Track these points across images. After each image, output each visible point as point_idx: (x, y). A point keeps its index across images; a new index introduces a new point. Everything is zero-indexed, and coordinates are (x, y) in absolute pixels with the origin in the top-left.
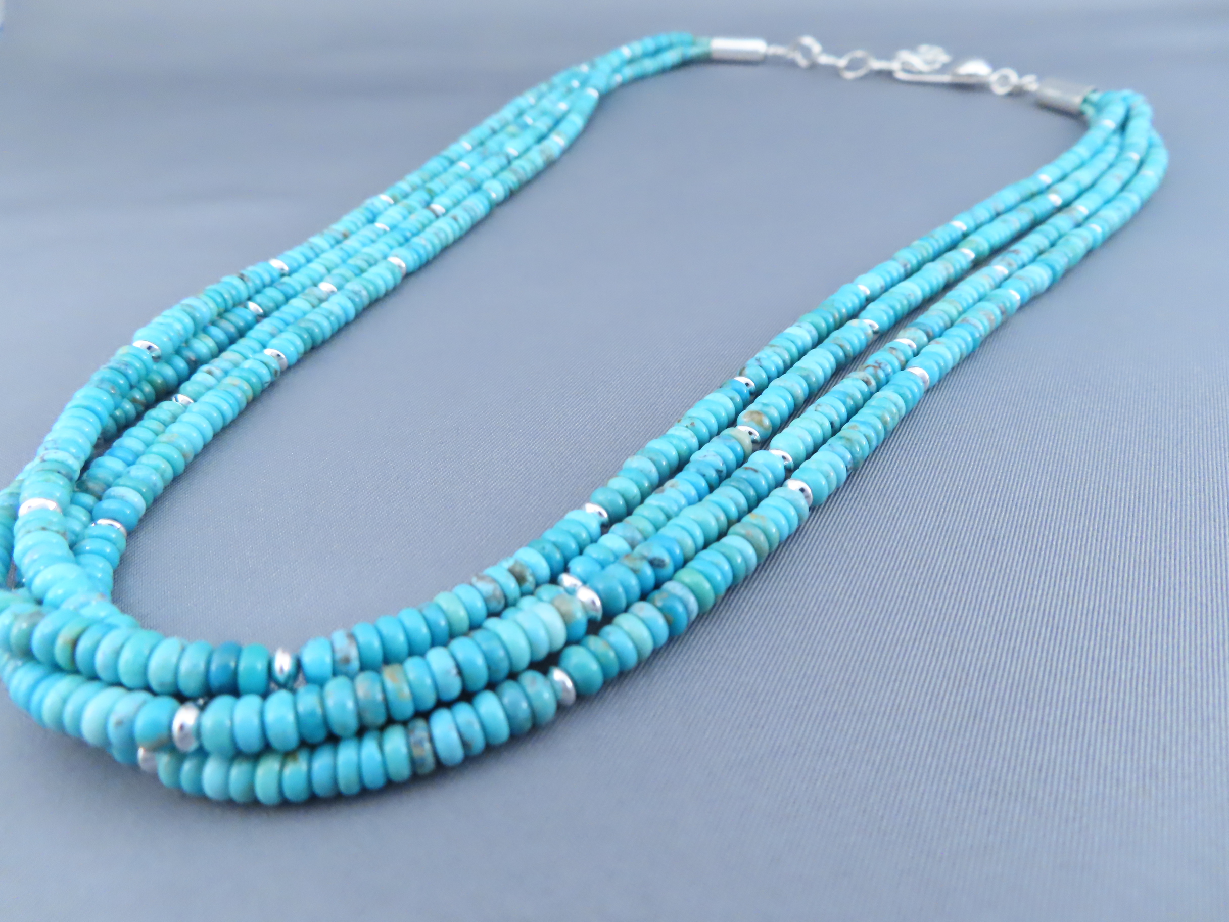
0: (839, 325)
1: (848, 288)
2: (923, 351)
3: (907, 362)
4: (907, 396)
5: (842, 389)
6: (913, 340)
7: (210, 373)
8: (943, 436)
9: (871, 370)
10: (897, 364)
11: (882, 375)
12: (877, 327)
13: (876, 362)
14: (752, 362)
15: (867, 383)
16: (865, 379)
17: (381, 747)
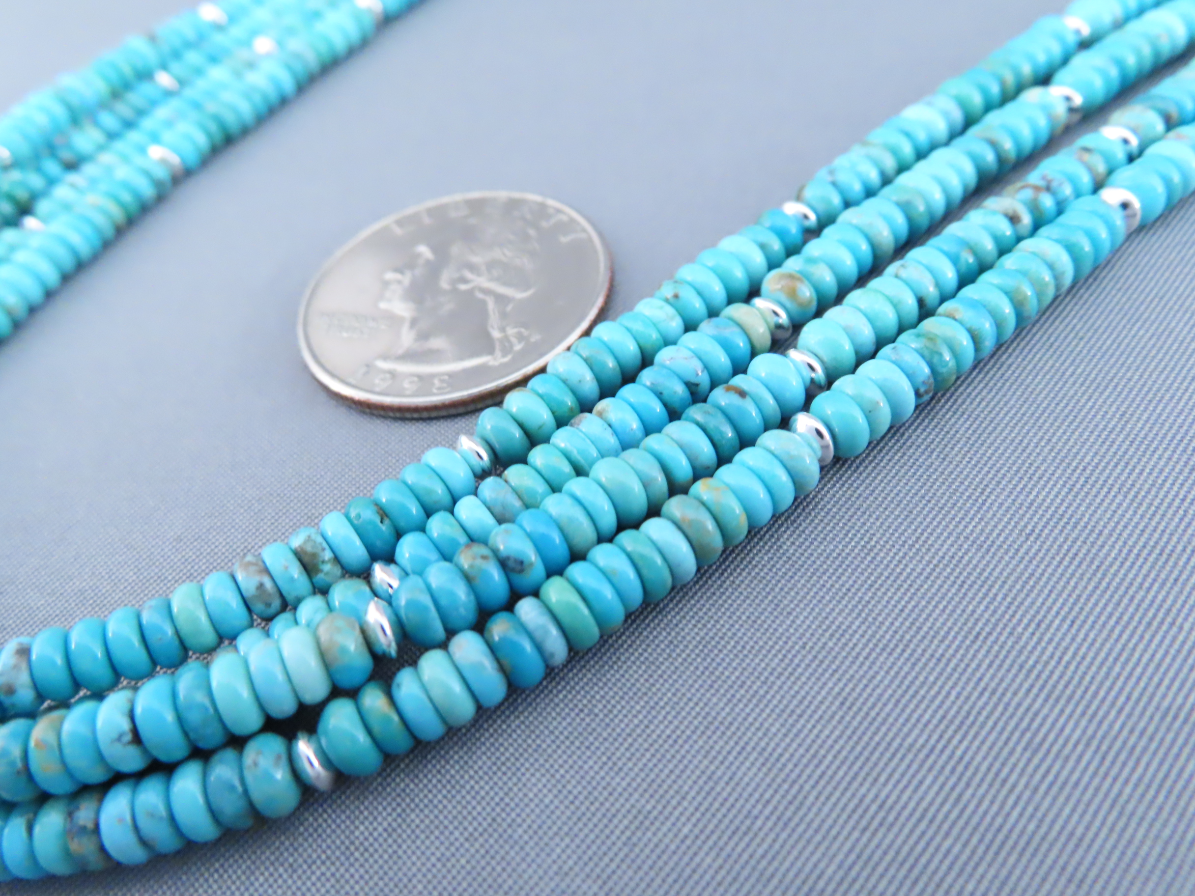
0: (1008, 96)
1: (1048, 24)
2: (1151, 151)
3: (1110, 172)
4: (1082, 249)
5: (961, 234)
6: (1134, 131)
7: (73, 186)
8: (1139, 324)
9: (1028, 194)
10: (1086, 180)
11: (1047, 202)
12: (1078, 100)
13: (1044, 178)
14: (822, 174)
15: (1014, 219)
16: (1011, 212)
17: (30, 829)
